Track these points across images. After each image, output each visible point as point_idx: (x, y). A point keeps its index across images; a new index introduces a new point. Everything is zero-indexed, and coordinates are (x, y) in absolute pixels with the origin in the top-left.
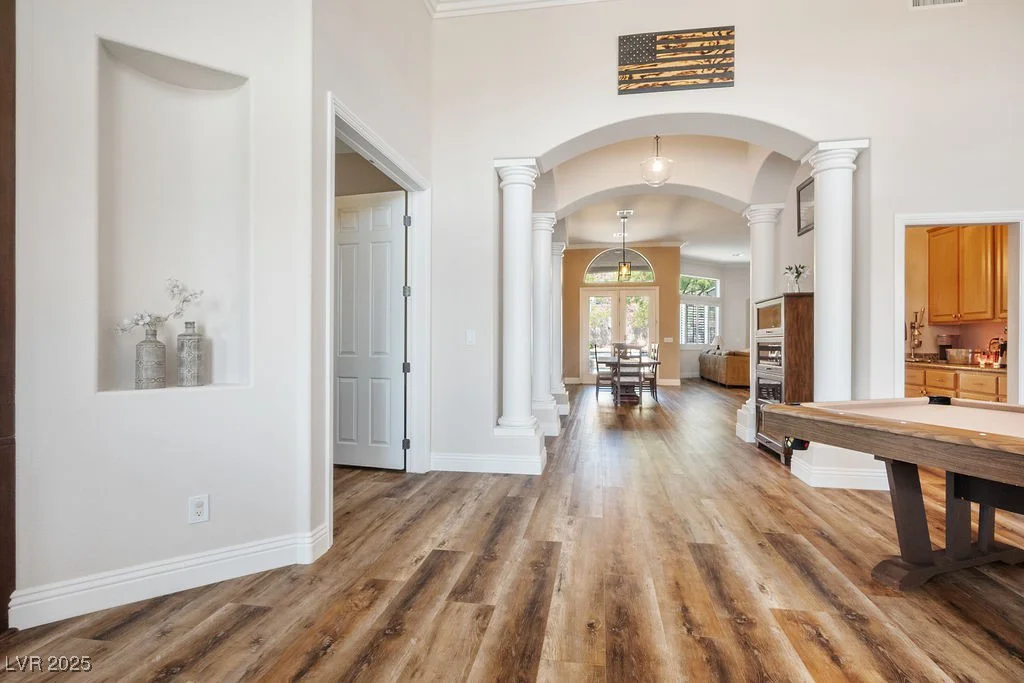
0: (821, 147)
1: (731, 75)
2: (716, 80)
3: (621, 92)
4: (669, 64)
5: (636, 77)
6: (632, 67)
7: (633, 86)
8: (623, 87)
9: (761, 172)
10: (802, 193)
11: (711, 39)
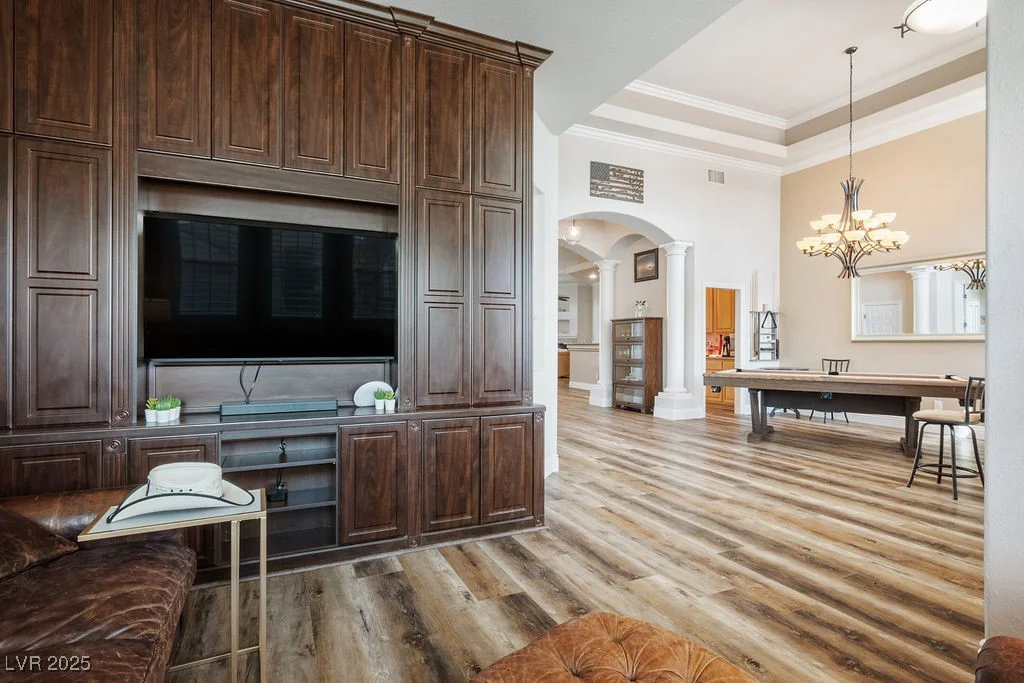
0: (676, 243)
1: (642, 197)
2: (636, 198)
3: (591, 195)
4: (616, 185)
5: (600, 187)
6: (598, 181)
7: (598, 193)
8: (593, 192)
9: (617, 243)
10: (639, 258)
11: (634, 175)
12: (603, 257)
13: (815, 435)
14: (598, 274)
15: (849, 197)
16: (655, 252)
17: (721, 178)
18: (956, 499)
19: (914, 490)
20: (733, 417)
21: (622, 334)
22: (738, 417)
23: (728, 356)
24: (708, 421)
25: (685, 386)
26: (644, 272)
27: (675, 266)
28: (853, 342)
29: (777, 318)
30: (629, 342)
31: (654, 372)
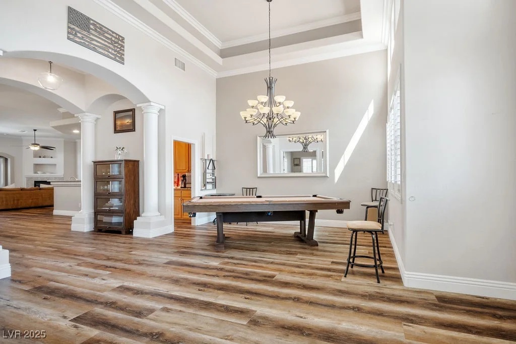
0: (152, 104)
1: (123, 59)
2: (117, 58)
3: (69, 38)
4: (97, 40)
5: (79, 35)
6: (77, 29)
7: (77, 39)
8: (71, 36)
10: (119, 115)
11: (116, 38)
12: (84, 110)
13: (250, 237)
14: (80, 130)
15: (270, 88)
16: (133, 110)
17: (183, 67)
18: (379, 282)
19: (350, 279)
20: (190, 228)
21: (102, 172)
22: (194, 228)
23: (185, 187)
24: (175, 234)
25: (159, 211)
26: (122, 125)
27: (150, 122)
28: (259, 177)
29: (215, 163)
30: (110, 178)
31: (132, 202)
